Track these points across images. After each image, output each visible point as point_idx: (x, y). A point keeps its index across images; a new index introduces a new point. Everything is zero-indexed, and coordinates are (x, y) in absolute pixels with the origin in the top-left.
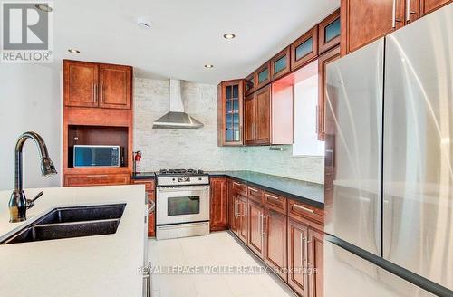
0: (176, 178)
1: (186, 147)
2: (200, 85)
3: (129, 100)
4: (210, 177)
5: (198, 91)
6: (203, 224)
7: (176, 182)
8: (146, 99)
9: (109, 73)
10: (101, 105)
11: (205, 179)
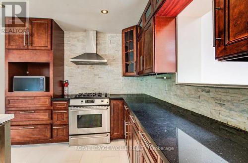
0: (84, 100)
1: (99, 78)
2: (109, 35)
3: (49, 43)
4: (110, 99)
5: (108, 38)
6: (105, 135)
7: (84, 104)
8: (72, 45)
9: (36, 24)
10: (30, 47)
11: (106, 101)
